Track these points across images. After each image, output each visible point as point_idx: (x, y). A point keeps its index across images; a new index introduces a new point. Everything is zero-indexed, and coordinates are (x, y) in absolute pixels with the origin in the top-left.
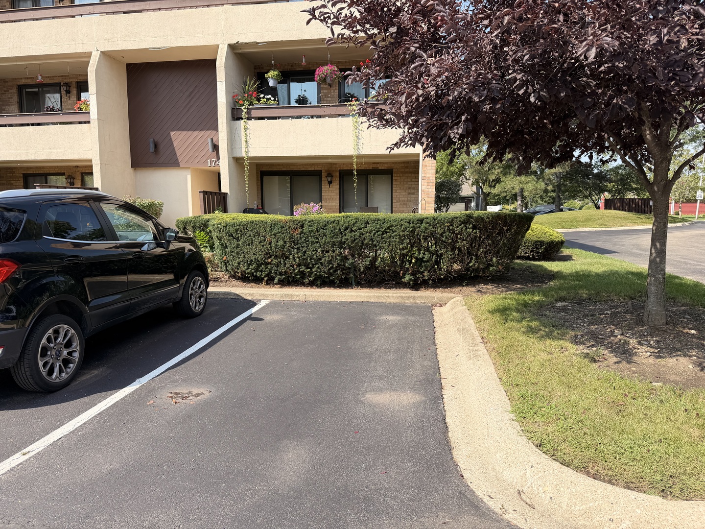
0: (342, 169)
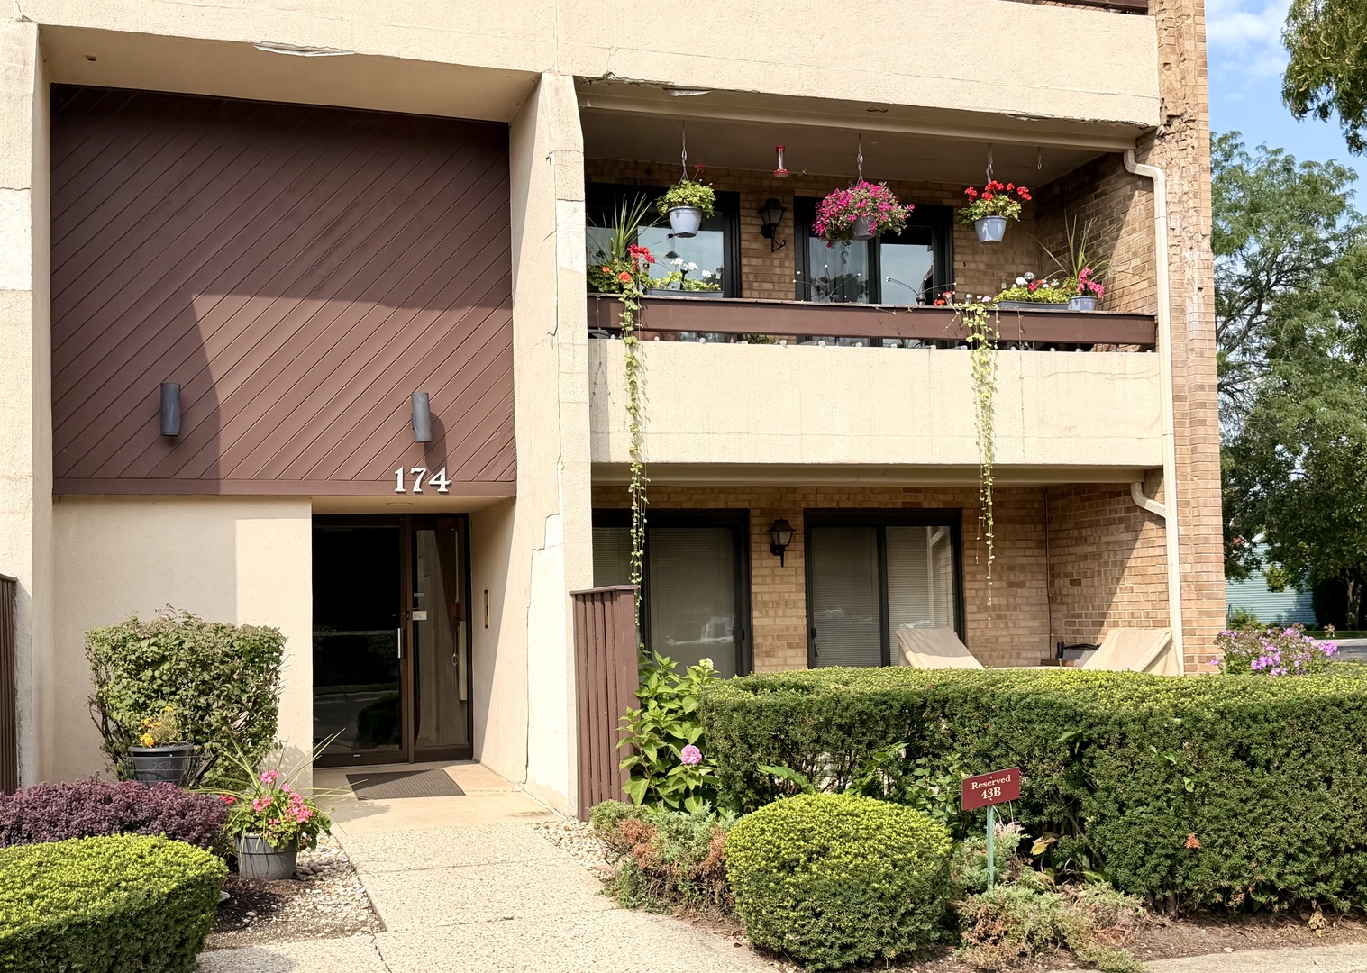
0: (813, 506)
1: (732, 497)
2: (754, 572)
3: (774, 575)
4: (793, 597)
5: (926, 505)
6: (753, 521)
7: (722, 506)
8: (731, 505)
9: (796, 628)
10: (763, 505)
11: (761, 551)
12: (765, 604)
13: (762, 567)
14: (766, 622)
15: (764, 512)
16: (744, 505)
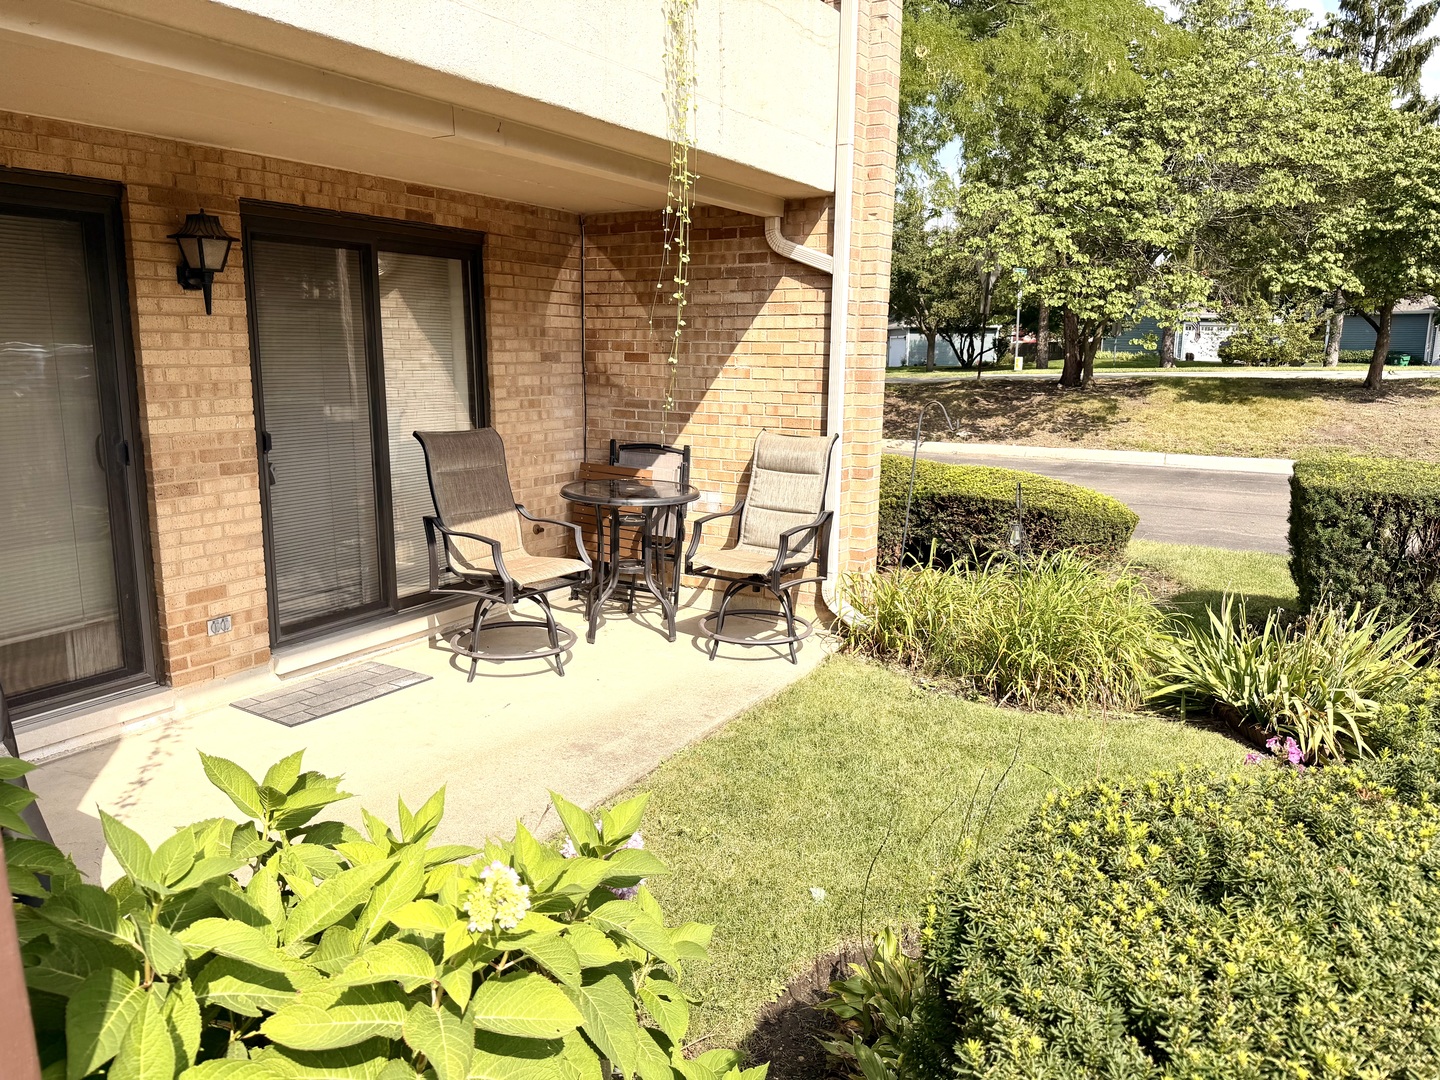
0: (257, 195)
1: (81, 149)
2: (144, 323)
3: (186, 332)
4: (229, 374)
5: (439, 221)
6: (135, 211)
7: (57, 166)
8: (80, 168)
9: (236, 436)
10: (155, 178)
11: (156, 279)
12: (172, 390)
13: (159, 312)
14: (174, 426)
15: (162, 195)
16: (113, 173)
